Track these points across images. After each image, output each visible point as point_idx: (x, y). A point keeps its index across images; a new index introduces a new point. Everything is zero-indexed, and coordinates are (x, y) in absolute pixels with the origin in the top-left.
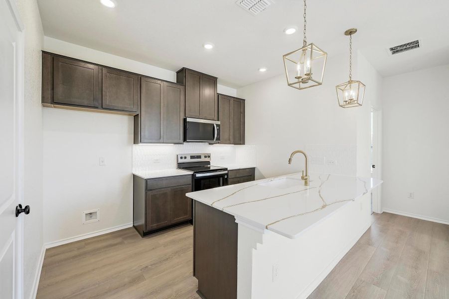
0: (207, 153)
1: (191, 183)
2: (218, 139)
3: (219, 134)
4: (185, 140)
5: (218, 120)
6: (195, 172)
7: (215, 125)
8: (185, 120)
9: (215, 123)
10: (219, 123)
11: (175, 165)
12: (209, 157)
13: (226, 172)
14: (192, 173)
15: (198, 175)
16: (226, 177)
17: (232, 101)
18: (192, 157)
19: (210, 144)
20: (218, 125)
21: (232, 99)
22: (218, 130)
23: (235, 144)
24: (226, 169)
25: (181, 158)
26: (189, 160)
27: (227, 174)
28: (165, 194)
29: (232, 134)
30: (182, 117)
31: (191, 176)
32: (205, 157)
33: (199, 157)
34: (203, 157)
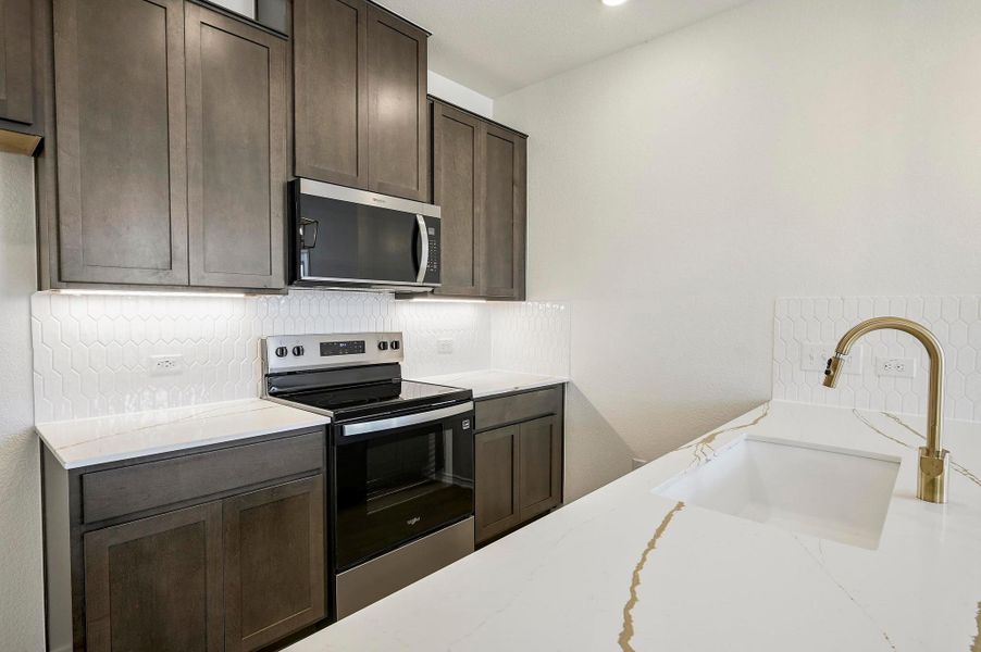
0: (388, 330)
1: (320, 463)
2: (432, 276)
3: (435, 255)
4: (292, 277)
5: (432, 203)
6: (338, 417)
7: (422, 223)
8: (292, 188)
9: (421, 210)
10: (435, 211)
11: (256, 381)
12: (396, 345)
13: (467, 407)
14: (328, 421)
15: (353, 429)
16: (466, 425)
17: (482, 137)
18: (327, 349)
19: (399, 296)
20: (430, 221)
21: (484, 126)
22: (435, 240)
23: (490, 297)
24: (465, 396)
25: (282, 352)
26: (313, 359)
27: (470, 415)
28: (191, 532)
29: (481, 259)
30: (280, 176)
31: (321, 434)
32: (383, 346)
33: (357, 347)
34: (371, 347)
